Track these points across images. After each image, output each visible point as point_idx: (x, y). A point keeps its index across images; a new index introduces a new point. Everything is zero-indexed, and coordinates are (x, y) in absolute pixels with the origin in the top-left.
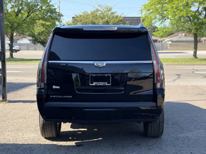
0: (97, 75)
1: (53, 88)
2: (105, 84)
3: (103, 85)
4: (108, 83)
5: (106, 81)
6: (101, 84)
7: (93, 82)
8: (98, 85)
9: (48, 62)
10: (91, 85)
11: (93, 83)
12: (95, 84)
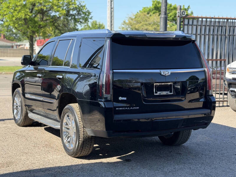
0: (160, 84)
1: (119, 100)
2: (168, 93)
3: (165, 94)
4: (170, 92)
5: (168, 91)
6: (164, 93)
7: (157, 91)
8: (162, 94)
9: (113, 71)
10: (155, 94)
11: (157, 93)
12: (159, 94)
